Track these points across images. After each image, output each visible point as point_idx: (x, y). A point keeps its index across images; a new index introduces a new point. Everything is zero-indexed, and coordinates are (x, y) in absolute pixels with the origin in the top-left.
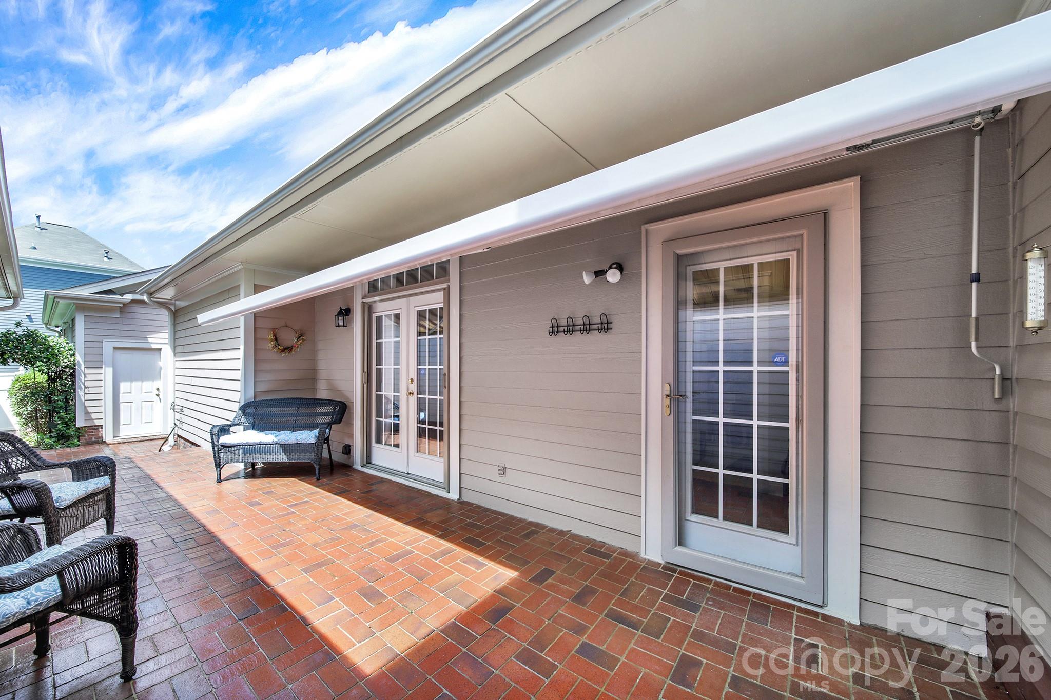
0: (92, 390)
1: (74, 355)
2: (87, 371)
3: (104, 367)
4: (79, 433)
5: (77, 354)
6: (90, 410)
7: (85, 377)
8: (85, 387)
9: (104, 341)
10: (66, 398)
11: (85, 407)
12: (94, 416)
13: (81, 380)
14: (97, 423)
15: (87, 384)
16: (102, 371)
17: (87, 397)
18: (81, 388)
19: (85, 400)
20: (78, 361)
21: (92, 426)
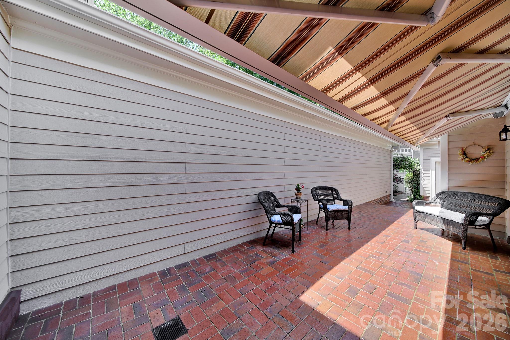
0: (426, 181)
1: (419, 166)
2: (424, 172)
3: (431, 170)
4: (421, 198)
5: (420, 165)
6: (425, 189)
7: (423, 175)
8: (423, 179)
9: (431, 159)
10: (417, 183)
11: (423, 187)
12: (426, 192)
13: (422, 176)
14: (428, 195)
15: (424, 178)
16: (430, 172)
17: (425, 183)
18: (422, 179)
19: (423, 185)
20: (421, 168)
21: (426, 196)
